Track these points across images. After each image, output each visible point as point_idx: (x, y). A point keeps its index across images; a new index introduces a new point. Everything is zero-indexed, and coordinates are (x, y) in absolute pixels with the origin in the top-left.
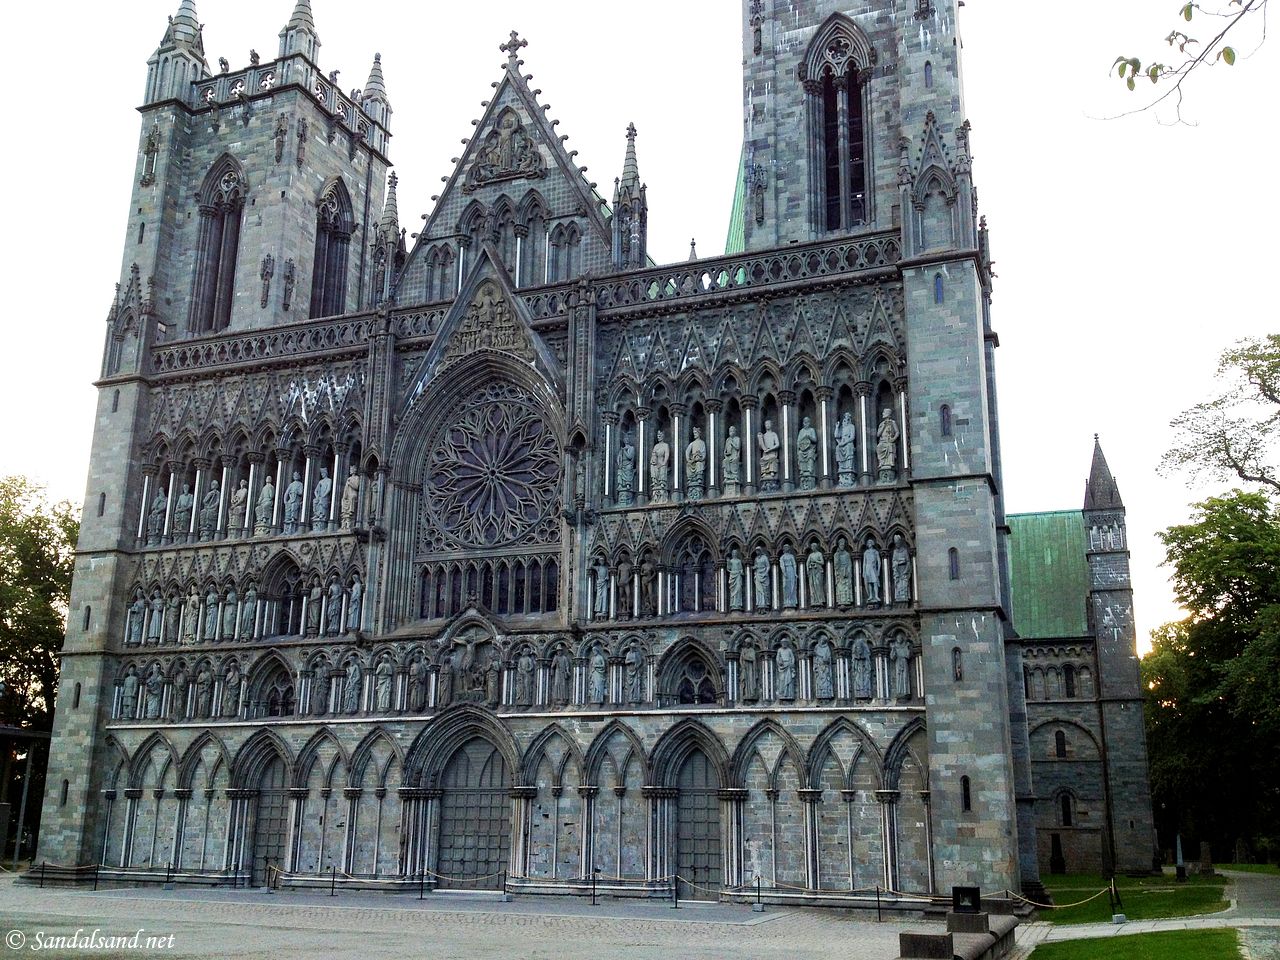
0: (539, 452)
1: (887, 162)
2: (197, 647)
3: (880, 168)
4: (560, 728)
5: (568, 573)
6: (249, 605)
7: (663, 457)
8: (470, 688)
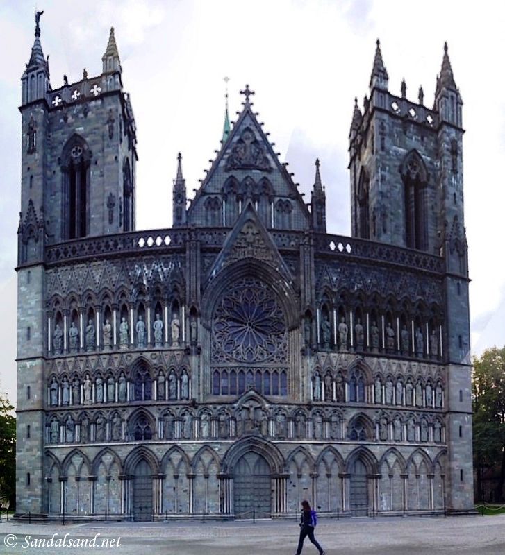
0: (274, 317)
2: (94, 405)
4: (303, 448)
5: (301, 378)
6: (122, 385)
7: (345, 330)
8: (252, 428)
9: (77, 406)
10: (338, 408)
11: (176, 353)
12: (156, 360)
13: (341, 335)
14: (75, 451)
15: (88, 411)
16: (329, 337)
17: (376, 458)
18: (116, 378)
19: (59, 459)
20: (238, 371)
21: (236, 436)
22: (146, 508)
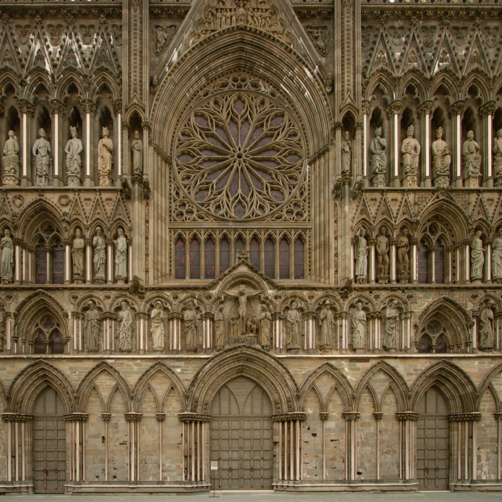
4: (331, 366)
5: (332, 240)
8: (243, 334)
10: (399, 293)
11: (105, 196)
12: (69, 207)
13: (408, 159)
16: (385, 163)
17: (471, 382)
20: (218, 237)
21: (214, 347)
22: (56, 471)
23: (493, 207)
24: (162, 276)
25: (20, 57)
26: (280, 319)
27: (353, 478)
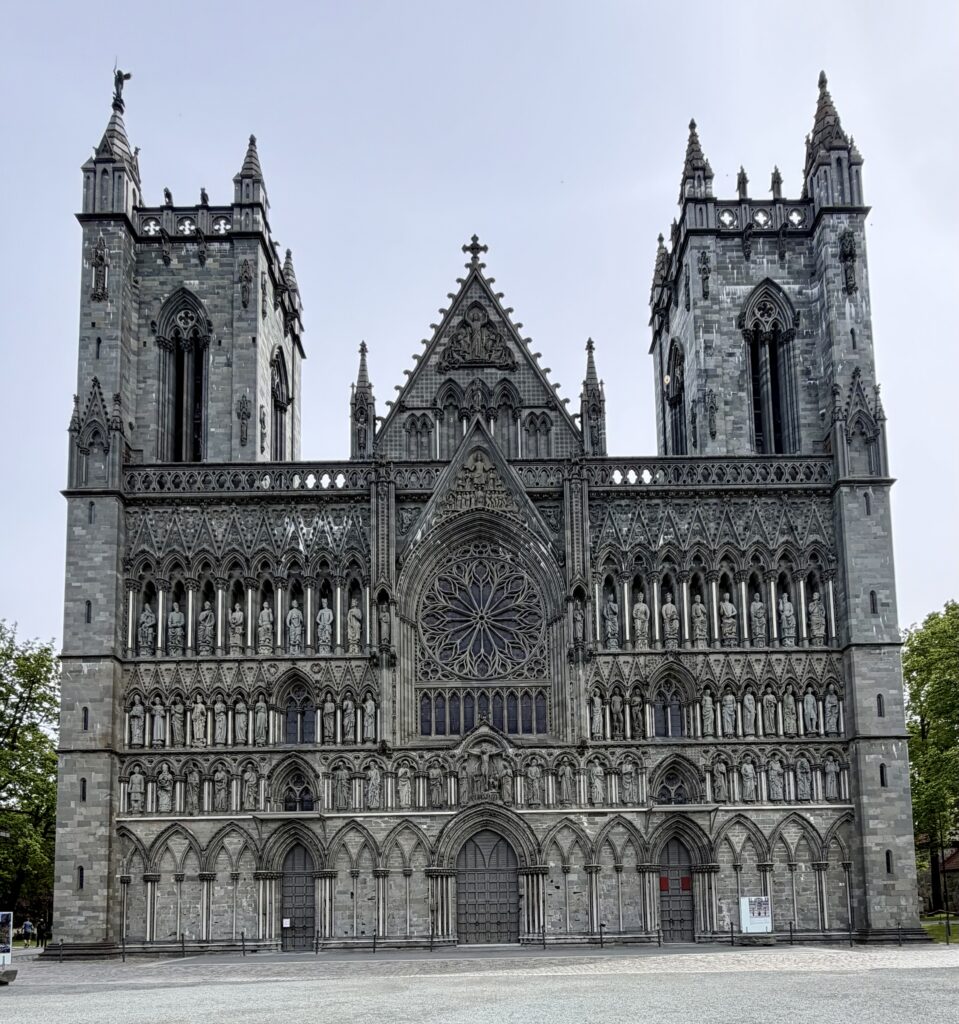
0: (523, 604)
1: (809, 406)
2: (210, 749)
3: (804, 410)
4: (571, 821)
5: (569, 701)
6: (262, 716)
7: (645, 614)
8: (486, 790)
9: (181, 749)
10: (634, 750)
11: (354, 663)
12: (320, 674)
13: (638, 623)
14: (175, 829)
15: (199, 758)
16: (616, 628)
17: (706, 835)
18: (250, 701)
19: (144, 841)
20: (462, 695)
21: (458, 803)
22: (304, 928)
23: (720, 668)
24: (408, 735)
25: (276, 538)
26: (521, 776)
27: (595, 930)
